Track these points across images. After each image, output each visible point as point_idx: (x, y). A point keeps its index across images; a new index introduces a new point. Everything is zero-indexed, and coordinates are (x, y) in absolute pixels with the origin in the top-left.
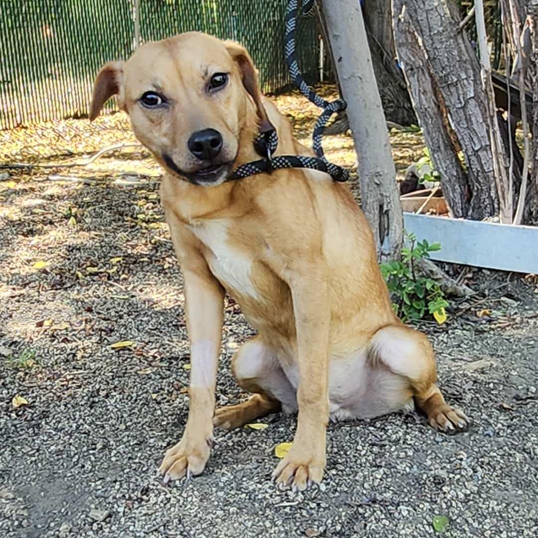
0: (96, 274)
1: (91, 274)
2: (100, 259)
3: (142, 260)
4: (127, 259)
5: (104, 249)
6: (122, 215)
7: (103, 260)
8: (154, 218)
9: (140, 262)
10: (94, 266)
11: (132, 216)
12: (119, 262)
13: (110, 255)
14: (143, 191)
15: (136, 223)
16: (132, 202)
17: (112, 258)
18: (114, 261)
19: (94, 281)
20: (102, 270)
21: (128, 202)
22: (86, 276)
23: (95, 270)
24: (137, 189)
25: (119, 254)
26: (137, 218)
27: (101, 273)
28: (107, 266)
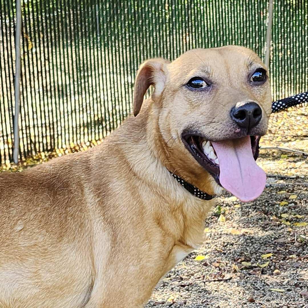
0: (251, 268)
1: (246, 268)
2: (252, 254)
3: (291, 256)
4: (276, 255)
5: (255, 245)
6: (266, 213)
7: (254, 256)
8: (297, 218)
9: (289, 258)
10: (248, 261)
11: (276, 216)
12: (270, 257)
13: (261, 251)
14: (282, 192)
15: (281, 222)
16: (274, 201)
17: (262, 253)
18: (265, 256)
19: (250, 274)
20: (254, 265)
21: (271, 202)
22: (242, 269)
23: (249, 264)
24: (277, 189)
25: (268, 251)
26: (281, 217)
27: (255, 267)
28: (259, 261)
